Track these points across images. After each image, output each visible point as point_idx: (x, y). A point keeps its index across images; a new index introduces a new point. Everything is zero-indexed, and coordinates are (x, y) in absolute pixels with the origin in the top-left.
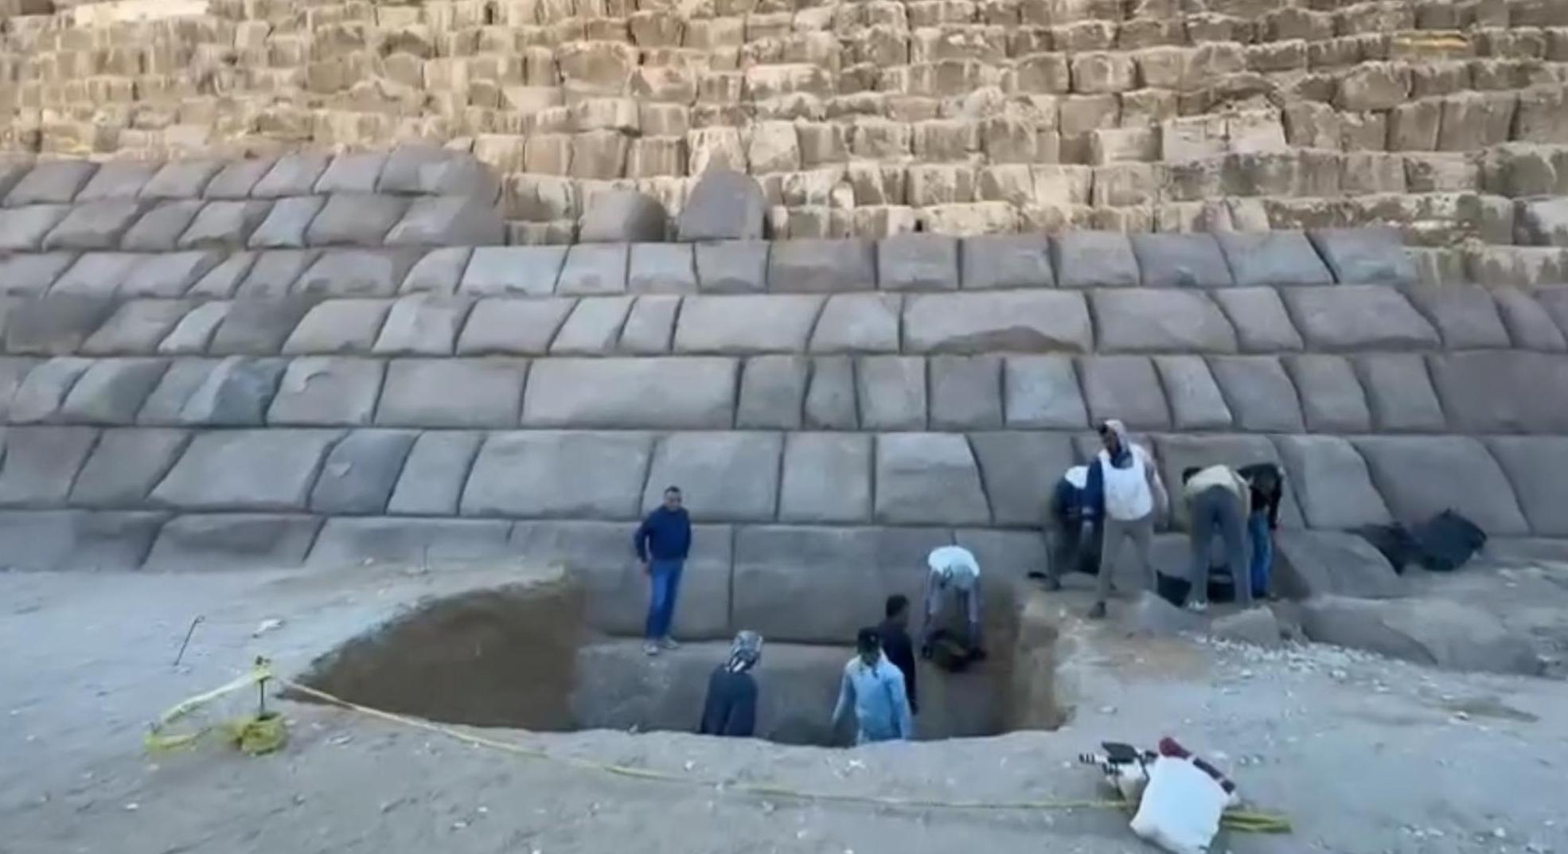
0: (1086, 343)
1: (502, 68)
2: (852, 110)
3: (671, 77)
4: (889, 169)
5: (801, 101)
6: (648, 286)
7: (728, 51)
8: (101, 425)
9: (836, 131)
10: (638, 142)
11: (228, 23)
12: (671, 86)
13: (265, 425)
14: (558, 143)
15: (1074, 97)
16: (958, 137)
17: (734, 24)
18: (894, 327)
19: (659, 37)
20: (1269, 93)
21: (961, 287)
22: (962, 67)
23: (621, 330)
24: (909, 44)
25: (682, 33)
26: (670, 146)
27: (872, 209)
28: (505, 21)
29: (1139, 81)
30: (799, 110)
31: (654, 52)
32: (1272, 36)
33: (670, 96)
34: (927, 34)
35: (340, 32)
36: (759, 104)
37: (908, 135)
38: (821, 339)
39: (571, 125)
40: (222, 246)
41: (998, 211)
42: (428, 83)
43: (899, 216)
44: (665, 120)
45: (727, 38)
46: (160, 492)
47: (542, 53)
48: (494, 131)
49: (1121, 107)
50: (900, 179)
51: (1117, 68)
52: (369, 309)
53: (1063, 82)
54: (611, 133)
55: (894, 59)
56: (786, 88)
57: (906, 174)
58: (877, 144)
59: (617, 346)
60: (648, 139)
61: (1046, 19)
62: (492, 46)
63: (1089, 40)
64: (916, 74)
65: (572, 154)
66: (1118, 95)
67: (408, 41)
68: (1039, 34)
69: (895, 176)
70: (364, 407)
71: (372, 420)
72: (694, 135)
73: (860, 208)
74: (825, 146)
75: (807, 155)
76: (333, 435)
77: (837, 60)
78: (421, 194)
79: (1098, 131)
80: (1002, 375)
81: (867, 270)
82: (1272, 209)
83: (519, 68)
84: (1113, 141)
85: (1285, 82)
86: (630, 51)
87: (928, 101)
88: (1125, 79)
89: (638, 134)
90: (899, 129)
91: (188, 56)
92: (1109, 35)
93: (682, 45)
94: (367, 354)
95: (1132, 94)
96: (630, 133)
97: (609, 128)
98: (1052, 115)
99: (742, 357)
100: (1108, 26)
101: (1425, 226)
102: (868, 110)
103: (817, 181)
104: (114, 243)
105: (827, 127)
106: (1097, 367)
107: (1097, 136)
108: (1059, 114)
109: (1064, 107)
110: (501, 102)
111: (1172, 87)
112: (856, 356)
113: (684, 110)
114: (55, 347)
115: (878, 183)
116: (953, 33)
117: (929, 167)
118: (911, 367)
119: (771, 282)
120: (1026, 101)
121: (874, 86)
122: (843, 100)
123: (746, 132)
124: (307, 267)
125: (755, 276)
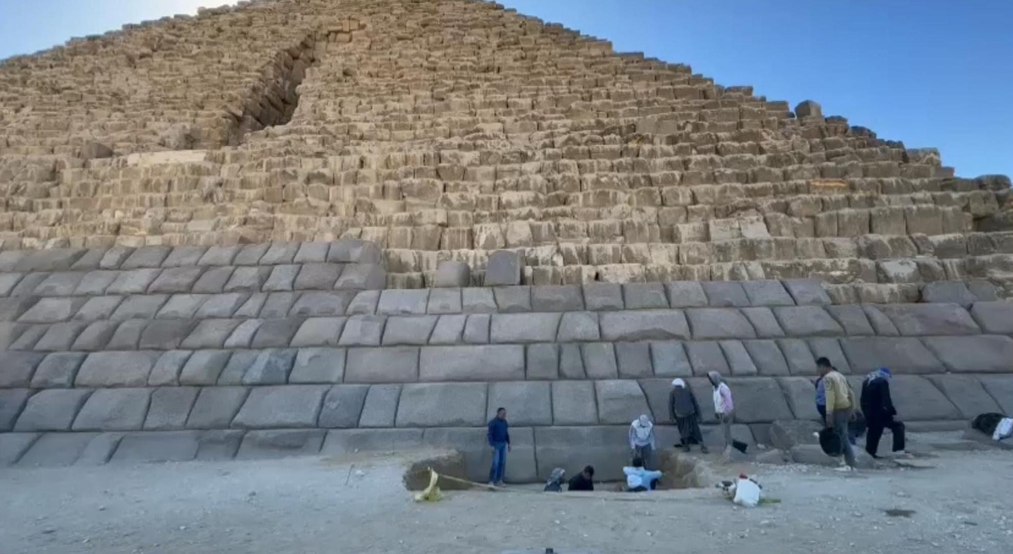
0: (687, 334)
1: (372, 190)
2: (555, 215)
3: (462, 197)
4: (578, 245)
5: (530, 211)
6: (473, 309)
7: (488, 183)
8: (201, 386)
9: (549, 226)
10: (447, 230)
11: (218, 165)
12: (463, 202)
13: (287, 382)
14: (406, 231)
15: (665, 208)
16: (611, 228)
17: (491, 169)
18: (597, 329)
19: (452, 176)
20: (758, 209)
21: (625, 308)
22: (608, 193)
23: (463, 332)
24: (581, 182)
25: (464, 174)
26: (464, 231)
27: (574, 267)
28: (370, 167)
29: (695, 201)
30: (530, 215)
31: (451, 184)
32: (755, 180)
33: (462, 207)
34: (589, 177)
35: (284, 172)
36: (509, 211)
37: (585, 227)
38: (563, 336)
39: (412, 221)
40: (249, 291)
41: (636, 268)
42: (331, 197)
43: (588, 271)
44: (461, 220)
45: (486, 176)
46: (239, 418)
47: (392, 184)
48: (371, 225)
49: (688, 215)
50: (585, 250)
51: (684, 194)
52: (335, 322)
53: (659, 200)
54: (434, 227)
55: (573, 188)
56: (522, 204)
57: (588, 248)
58: (570, 232)
59: (462, 340)
60: (451, 228)
61: (647, 170)
62: (364, 179)
63: (669, 180)
64: (586, 197)
65: (413, 236)
66: (686, 208)
67: (321, 177)
68: (644, 177)
69: (582, 249)
70: (339, 372)
71: (343, 380)
72: (477, 227)
73: (567, 266)
74: (544, 233)
75: (536, 239)
76: (325, 388)
77: (545, 190)
78: (349, 262)
79: (679, 226)
80: (650, 350)
81: (579, 300)
82: (765, 266)
83: (380, 190)
84: (686, 230)
85: (766, 203)
86: (439, 184)
87: (593, 210)
88: (689, 200)
89: (447, 226)
90: (580, 225)
91: (196, 184)
92: (678, 178)
93: (463, 179)
94: (336, 346)
95: (693, 207)
96: (443, 225)
97: (434, 223)
98: (655, 216)
99: (526, 344)
100: (677, 174)
101: (837, 273)
102: (564, 215)
103: (544, 252)
104: (189, 289)
105: (545, 224)
106: (694, 347)
107: (678, 228)
108: (658, 216)
109: (660, 213)
110: (372, 208)
111: (711, 204)
112: (581, 343)
113: (470, 214)
114: (168, 345)
115: (575, 253)
116: (602, 177)
117: (599, 245)
118: (607, 347)
119: (533, 307)
120: (642, 211)
121: (565, 202)
122: (551, 210)
123: (504, 226)
124: (296, 300)
125: (526, 305)
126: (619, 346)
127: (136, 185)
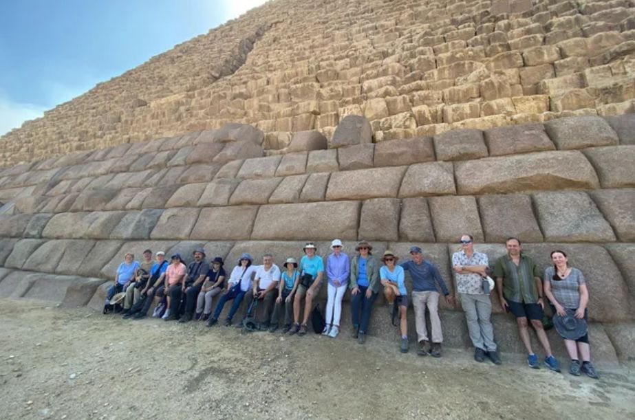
0: (594, 181)
1: (270, 98)
2: (411, 91)
3: (332, 90)
4: (433, 108)
5: (387, 89)
6: (316, 170)
7: (355, 79)
8: (97, 239)
9: (404, 98)
10: (319, 117)
11: (189, 99)
12: (333, 93)
13: (150, 239)
14: (288, 120)
15: (527, 68)
16: (467, 92)
17: (358, 69)
18: (451, 178)
19: (328, 78)
21: (489, 156)
22: (464, 64)
23: (301, 191)
24: (436, 61)
25: (337, 75)
26: (331, 116)
27: (426, 127)
28: (273, 84)
29: (562, 55)
30: (387, 93)
31: (326, 84)
33: (331, 97)
34: (444, 56)
35: (220, 95)
36: (369, 94)
37: (441, 96)
38: (405, 190)
39: (293, 114)
40: (159, 167)
41: (499, 120)
42: (246, 108)
43: (440, 128)
44: (330, 108)
45: (355, 75)
47: (283, 91)
48: (266, 119)
49: (555, 69)
50: (440, 113)
51: (551, 52)
52: (198, 186)
53: (520, 62)
54: (308, 114)
55: (430, 67)
56: (381, 86)
57: (443, 111)
58: (424, 100)
59: (299, 198)
60: (322, 115)
61: (505, 40)
62: (268, 92)
63: (530, 43)
64: (441, 71)
65: (293, 124)
66: (553, 64)
67: (241, 95)
68: (500, 45)
69: (437, 112)
70: (187, 230)
71: (189, 237)
72: (341, 110)
73: (420, 127)
74: (400, 105)
75: (391, 111)
76: (172, 243)
77: (403, 74)
78: (229, 141)
79: (546, 81)
80: (534, 205)
81: (430, 152)
83: (276, 96)
84: (554, 86)
86: (316, 84)
87: (448, 81)
88: (556, 56)
89: (319, 114)
90: (436, 95)
91: (176, 110)
92: (541, 40)
93: (337, 79)
94: (194, 207)
95: (562, 61)
96: (315, 113)
97: (308, 112)
98: (516, 78)
99: (361, 201)
102: (419, 88)
103: (397, 119)
105: (400, 98)
107: (544, 83)
108: (520, 77)
109: (522, 73)
110: (269, 110)
111: (585, 55)
112: (428, 198)
113: (337, 102)
115: (428, 115)
116: (456, 53)
117: (454, 106)
119: (374, 164)
120: (502, 73)
121: (421, 79)
122: (406, 87)
123: (362, 106)
124: (183, 172)
125: (368, 161)
126: (483, 200)
127: (149, 117)
